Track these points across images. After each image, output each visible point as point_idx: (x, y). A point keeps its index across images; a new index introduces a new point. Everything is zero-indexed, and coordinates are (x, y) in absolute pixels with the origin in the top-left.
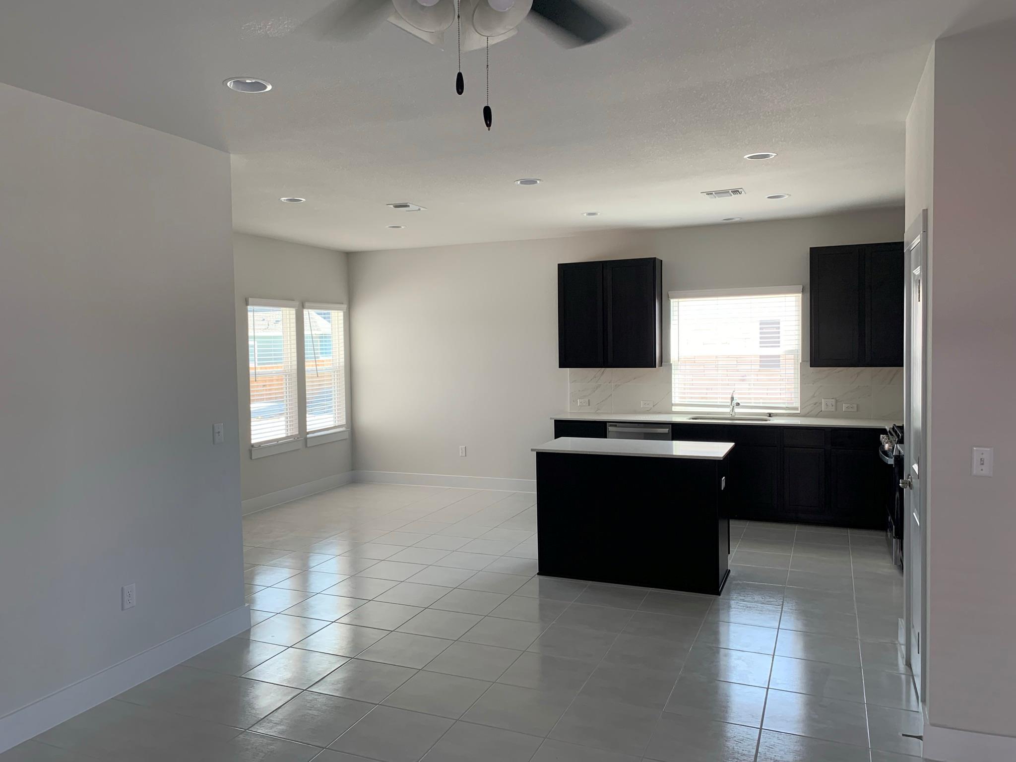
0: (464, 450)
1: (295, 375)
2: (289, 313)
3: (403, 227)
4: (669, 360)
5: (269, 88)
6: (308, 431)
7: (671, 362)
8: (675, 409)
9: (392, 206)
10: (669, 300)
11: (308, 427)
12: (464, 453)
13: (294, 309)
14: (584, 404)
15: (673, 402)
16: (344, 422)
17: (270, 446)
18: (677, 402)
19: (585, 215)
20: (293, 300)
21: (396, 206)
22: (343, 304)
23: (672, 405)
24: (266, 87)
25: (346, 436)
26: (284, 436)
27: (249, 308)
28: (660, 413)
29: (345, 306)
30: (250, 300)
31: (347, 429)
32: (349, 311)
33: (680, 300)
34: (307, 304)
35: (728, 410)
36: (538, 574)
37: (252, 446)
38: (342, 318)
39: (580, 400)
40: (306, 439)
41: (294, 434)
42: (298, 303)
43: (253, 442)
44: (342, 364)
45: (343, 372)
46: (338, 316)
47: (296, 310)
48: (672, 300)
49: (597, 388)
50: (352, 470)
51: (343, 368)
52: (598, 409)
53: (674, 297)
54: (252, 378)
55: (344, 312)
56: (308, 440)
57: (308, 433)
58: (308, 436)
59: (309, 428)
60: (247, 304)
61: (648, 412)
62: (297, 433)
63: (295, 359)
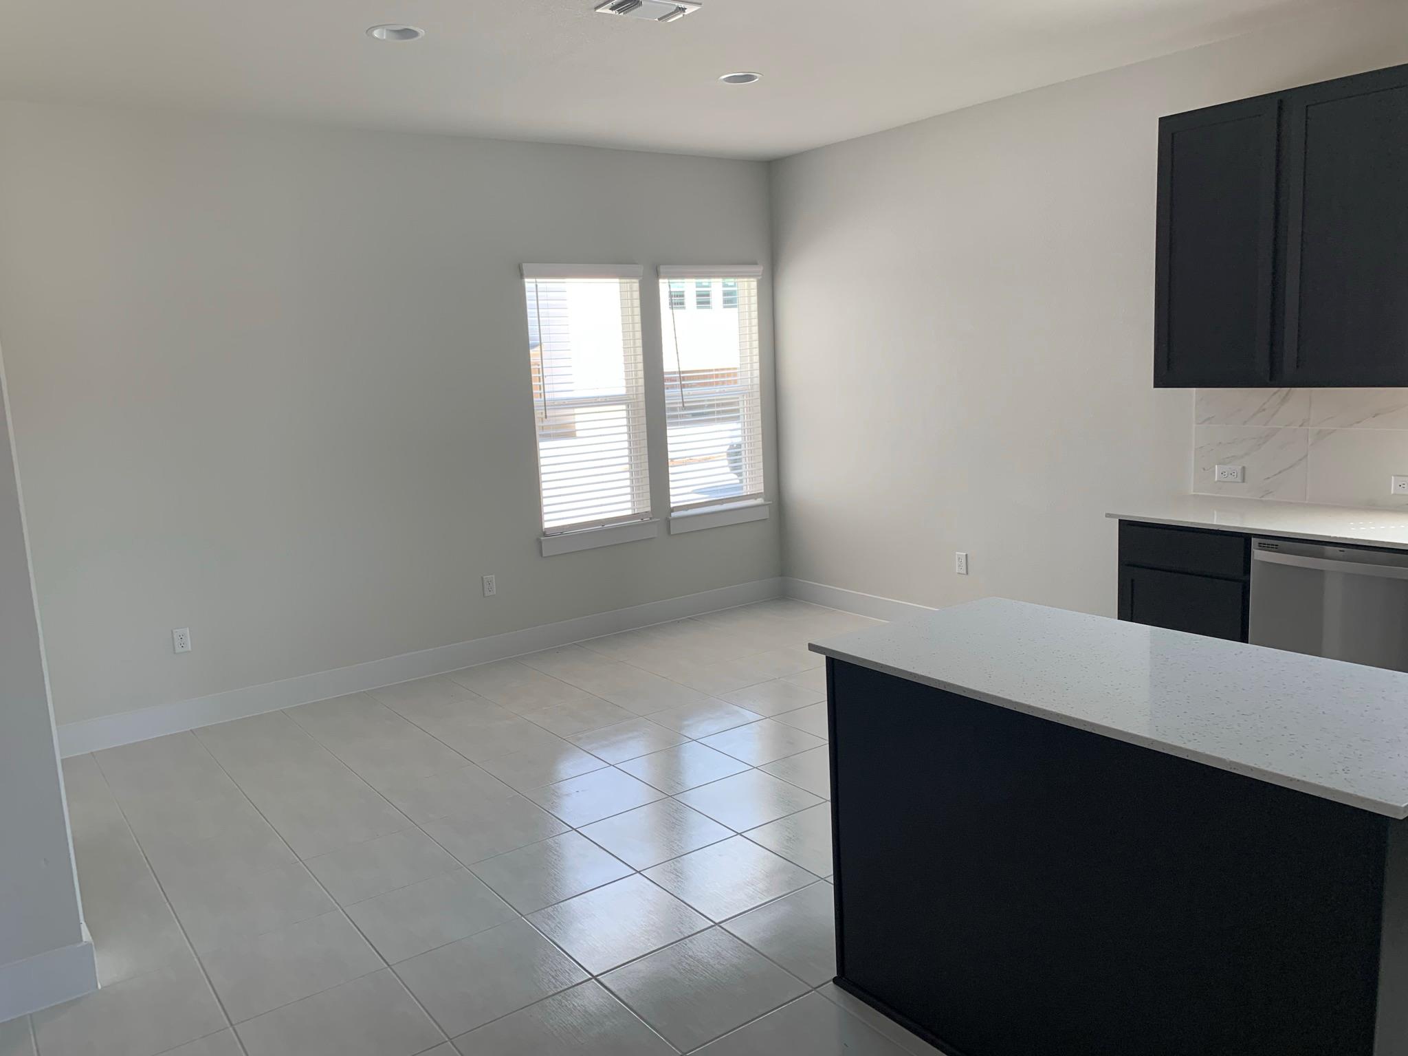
0: (964, 561)
1: (642, 405)
2: (624, 289)
6: (672, 505)
11: (672, 499)
12: (964, 567)
13: (636, 281)
14: (1231, 478)
16: (760, 488)
17: (582, 534)
20: (632, 263)
22: (756, 264)
25: (765, 514)
26: (629, 512)
27: (527, 282)
29: (759, 269)
30: (525, 266)
31: (765, 501)
34: (662, 269)
37: (546, 533)
38: (754, 292)
40: (668, 521)
41: (641, 511)
42: (642, 268)
43: (547, 525)
44: (757, 381)
45: (758, 395)
46: (747, 288)
47: (640, 282)
50: (781, 576)
51: (757, 388)
54: (538, 413)
55: (758, 280)
56: (672, 523)
57: (672, 510)
58: (674, 515)
59: (676, 499)
60: (522, 275)
62: (647, 510)
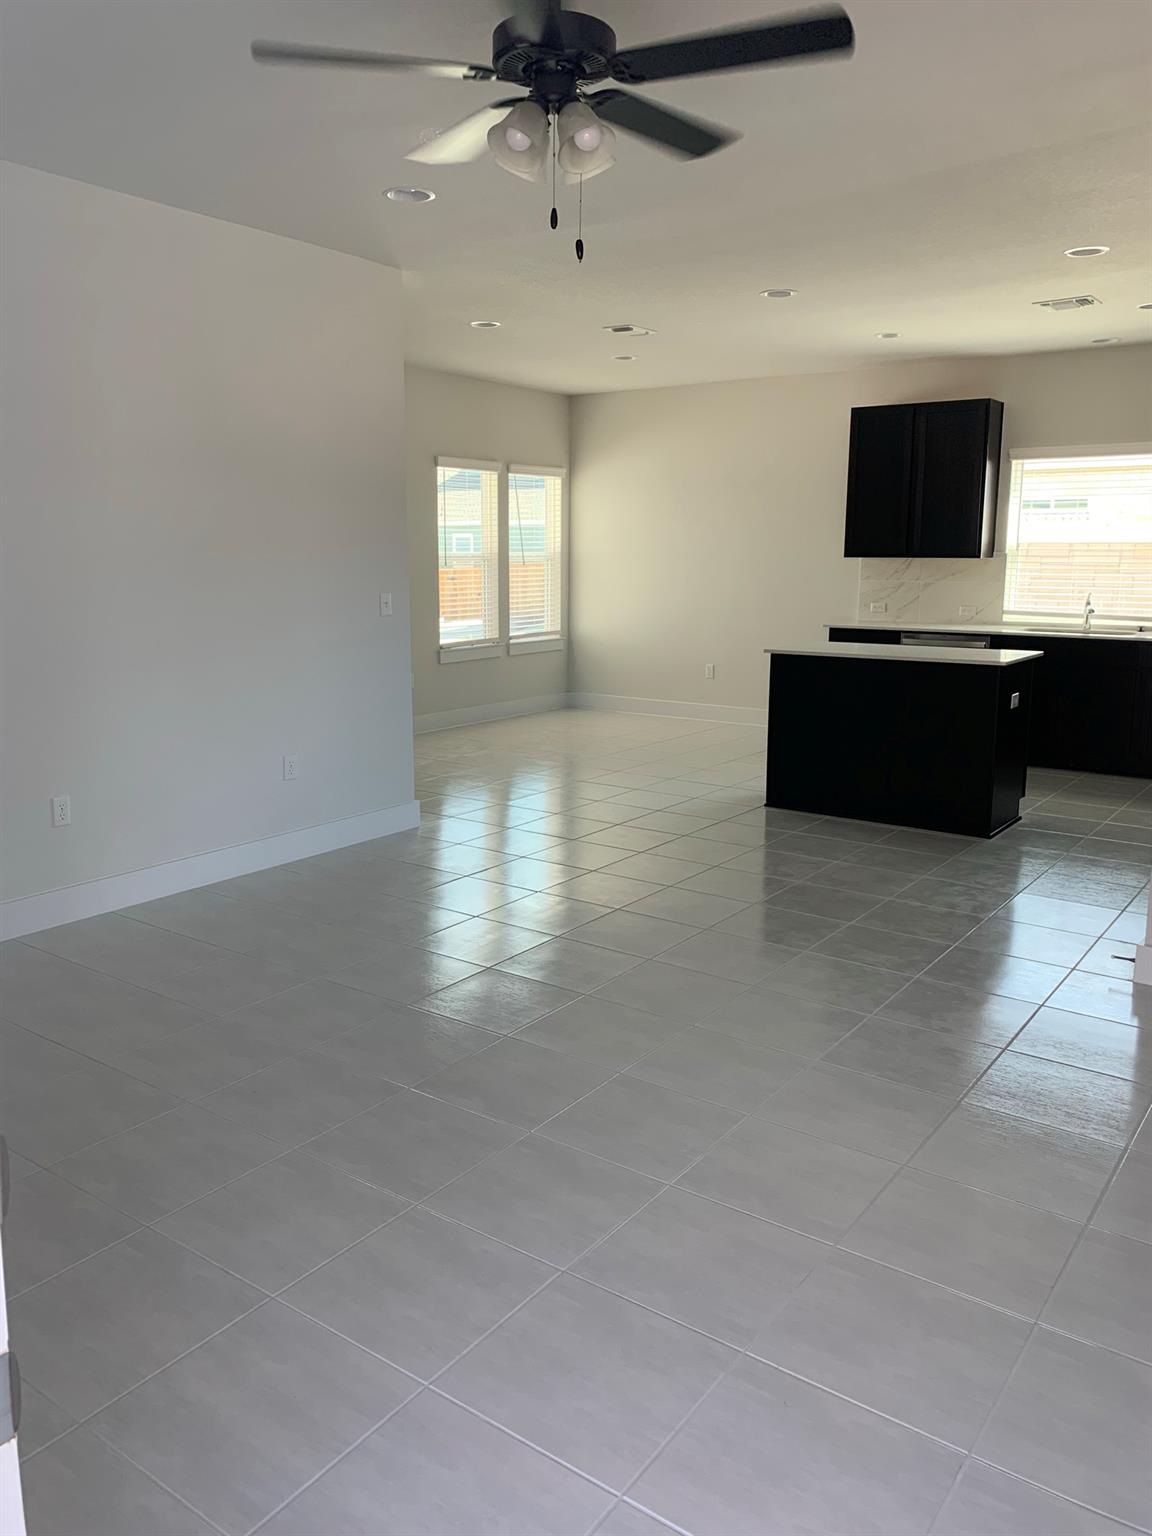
0: (712, 670)
1: (496, 561)
2: (489, 479)
3: (634, 358)
4: (1003, 549)
5: (433, 197)
6: (511, 635)
7: (1007, 552)
8: (1006, 618)
9: (610, 330)
10: (1010, 462)
11: (511, 630)
12: (712, 674)
13: (496, 473)
14: (880, 610)
15: (1005, 608)
16: (558, 626)
17: (463, 650)
18: (1011, 609)
19: (880, 336)
20: (494, 460)
21: (616, 330)
22: (561, 467)
23: (1003, 612)
24: (429, 197)
25: (561, 646)
26: (481, 638)
27: (439, 468)
28: (984, 623)
29: (564, 471)
30: (440, 459)
31: (562, 637)
32: (570, 475)
33: (1026, 461)
34: (513, 467)
35: (1081, 621)
36: (765, 805)
37: (441, 647)
38: (560, 488)
39: (876, 604)
40: (508, 646)
41: (493, 637)
42: (500, 465)
43: (443, 641)
44: (558, 550)
45: (559, 560)
46: (554, 484)
47: (499, 474)
48: (1014, 462)
49: (899, 587)
50: (568, 691)
51: (559, 556)
52: (899, 617)
53: (1016, 458)
54: (441, 562)
55: (563, 480)
56: (511, 648)
57: (511, 638)
58: (511, 641)
60: (436, 464)
61: (968, 622)
62: (497, 636)
63: (496, 539)
